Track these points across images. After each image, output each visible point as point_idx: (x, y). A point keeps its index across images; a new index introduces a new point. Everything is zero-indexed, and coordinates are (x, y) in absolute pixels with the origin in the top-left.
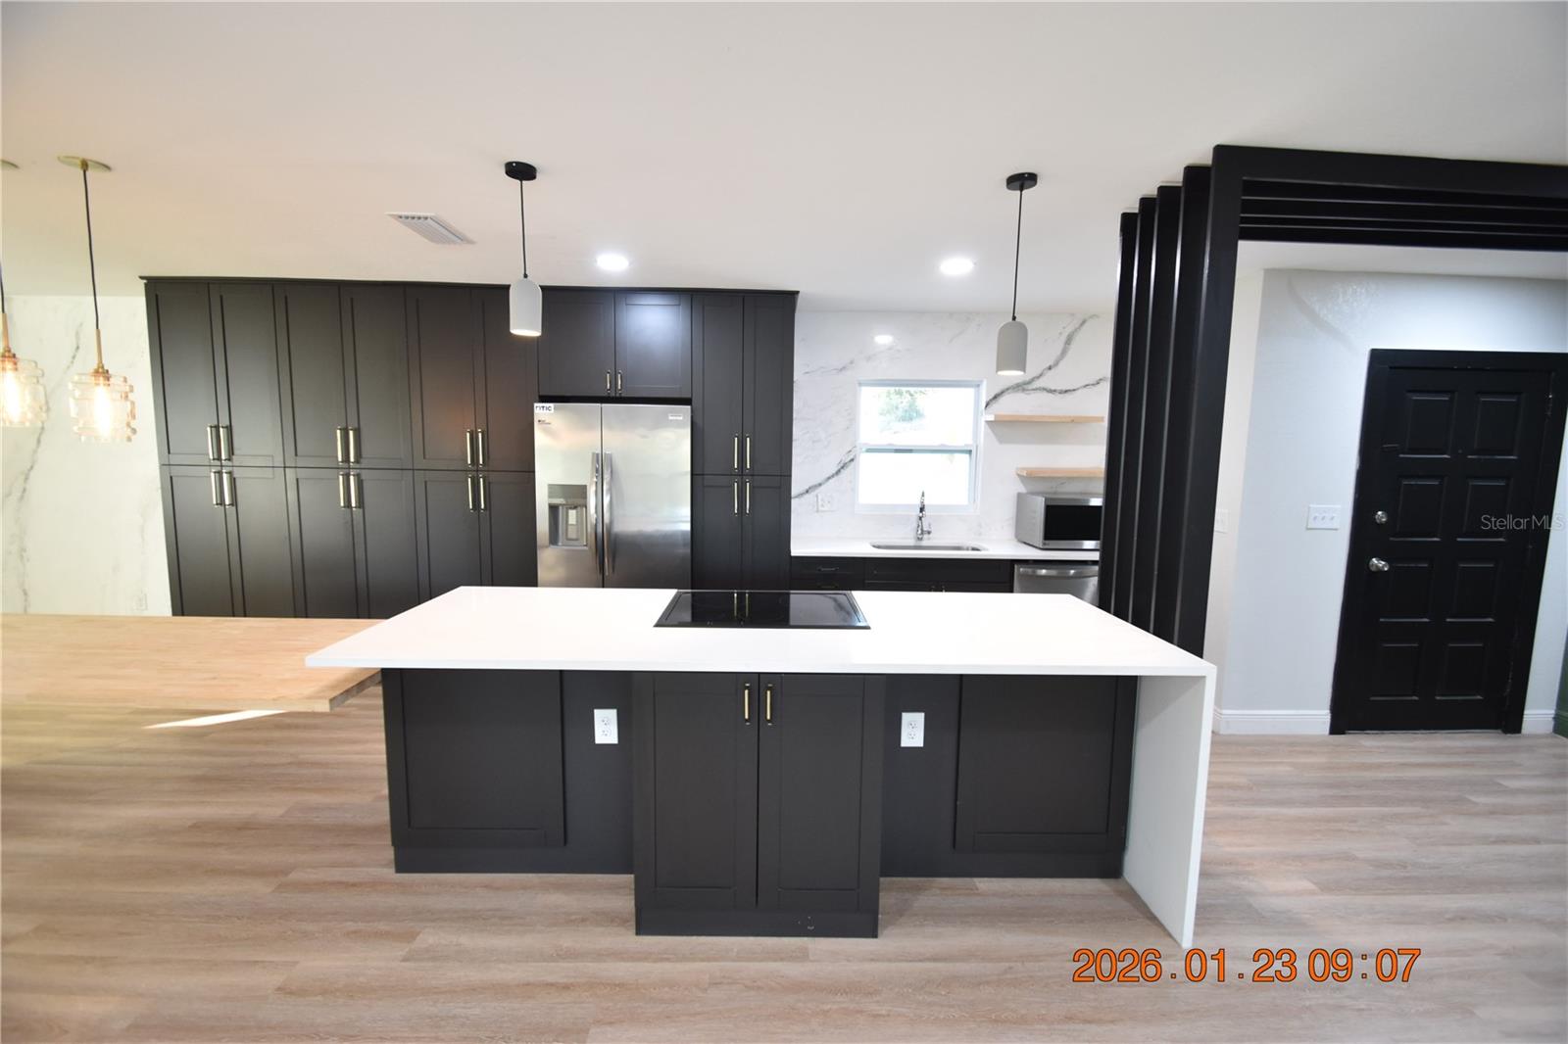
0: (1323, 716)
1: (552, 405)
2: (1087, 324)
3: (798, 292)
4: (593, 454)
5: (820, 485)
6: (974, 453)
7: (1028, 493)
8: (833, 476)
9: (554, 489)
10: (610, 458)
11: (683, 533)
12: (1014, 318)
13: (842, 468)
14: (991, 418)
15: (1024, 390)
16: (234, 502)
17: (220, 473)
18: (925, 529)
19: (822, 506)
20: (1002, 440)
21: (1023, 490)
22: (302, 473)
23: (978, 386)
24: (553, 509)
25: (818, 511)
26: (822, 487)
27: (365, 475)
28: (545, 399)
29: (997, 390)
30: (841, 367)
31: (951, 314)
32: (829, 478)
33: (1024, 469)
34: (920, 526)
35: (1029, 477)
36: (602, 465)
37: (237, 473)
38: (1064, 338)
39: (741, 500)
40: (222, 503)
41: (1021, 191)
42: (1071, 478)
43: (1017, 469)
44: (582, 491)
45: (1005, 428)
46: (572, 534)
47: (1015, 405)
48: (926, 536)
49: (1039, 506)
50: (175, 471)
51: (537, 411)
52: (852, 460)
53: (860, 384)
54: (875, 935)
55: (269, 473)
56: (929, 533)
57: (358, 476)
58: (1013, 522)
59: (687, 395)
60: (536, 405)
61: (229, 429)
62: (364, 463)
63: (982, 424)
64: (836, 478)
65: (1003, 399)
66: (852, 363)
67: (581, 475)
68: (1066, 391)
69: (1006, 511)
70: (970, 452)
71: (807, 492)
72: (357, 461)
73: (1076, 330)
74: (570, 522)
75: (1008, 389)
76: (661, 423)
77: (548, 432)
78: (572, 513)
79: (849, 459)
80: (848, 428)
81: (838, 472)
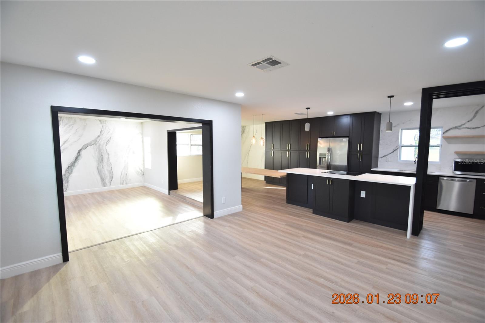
1: (321, 139)
2: (484, 107)
4: (328, 148)
5: (388, 155)
8: (391, 153)
9: (320, 154)
10: (331, 148)
11: (345, 166)
12: (389, 121)
13: (394, 151)
15: (458, 128)
16: (273, 156)
17: (272, 151)
20: (449, 143)
22: (283, 151)
23: (442, 128)
24: (320, 158)
25: (386, 162)
27: (291, 151)
28: (320, 138)
29: (448, 129)
32: (390, 153)
35: (459, 154)
36: (329, 150)
37: (274, 151)
38: (474, 112)
39: (360, 157)
40: (272, 156)
41: (391, 98)
44: (325, 155)
45: (450, 139)
46: (324, 163)
47: (455, 133)
50: (267, 151)
51: (318, 140)
52: (398, 149)
53: (403, 129)
54: (348, 222)
55: (278, 151)
57: (290, 152)
59: (348, 135)
60: (318, 139)
61: (274, 144)
62: (291, 150)
64: (392, 153)
65: (450, 131)
66: (398, 125)
67: (325, 151)
68: (476, 128)
71: (384, 157)
72: (290, 149)
73: (479, 109)
74: (323, 161)
75: (452, 128)
76: (342, 141)
77: (320, 144)
78: (324, 159)
79: (396, 149)
80: (396, 141)
81: (393, 152)
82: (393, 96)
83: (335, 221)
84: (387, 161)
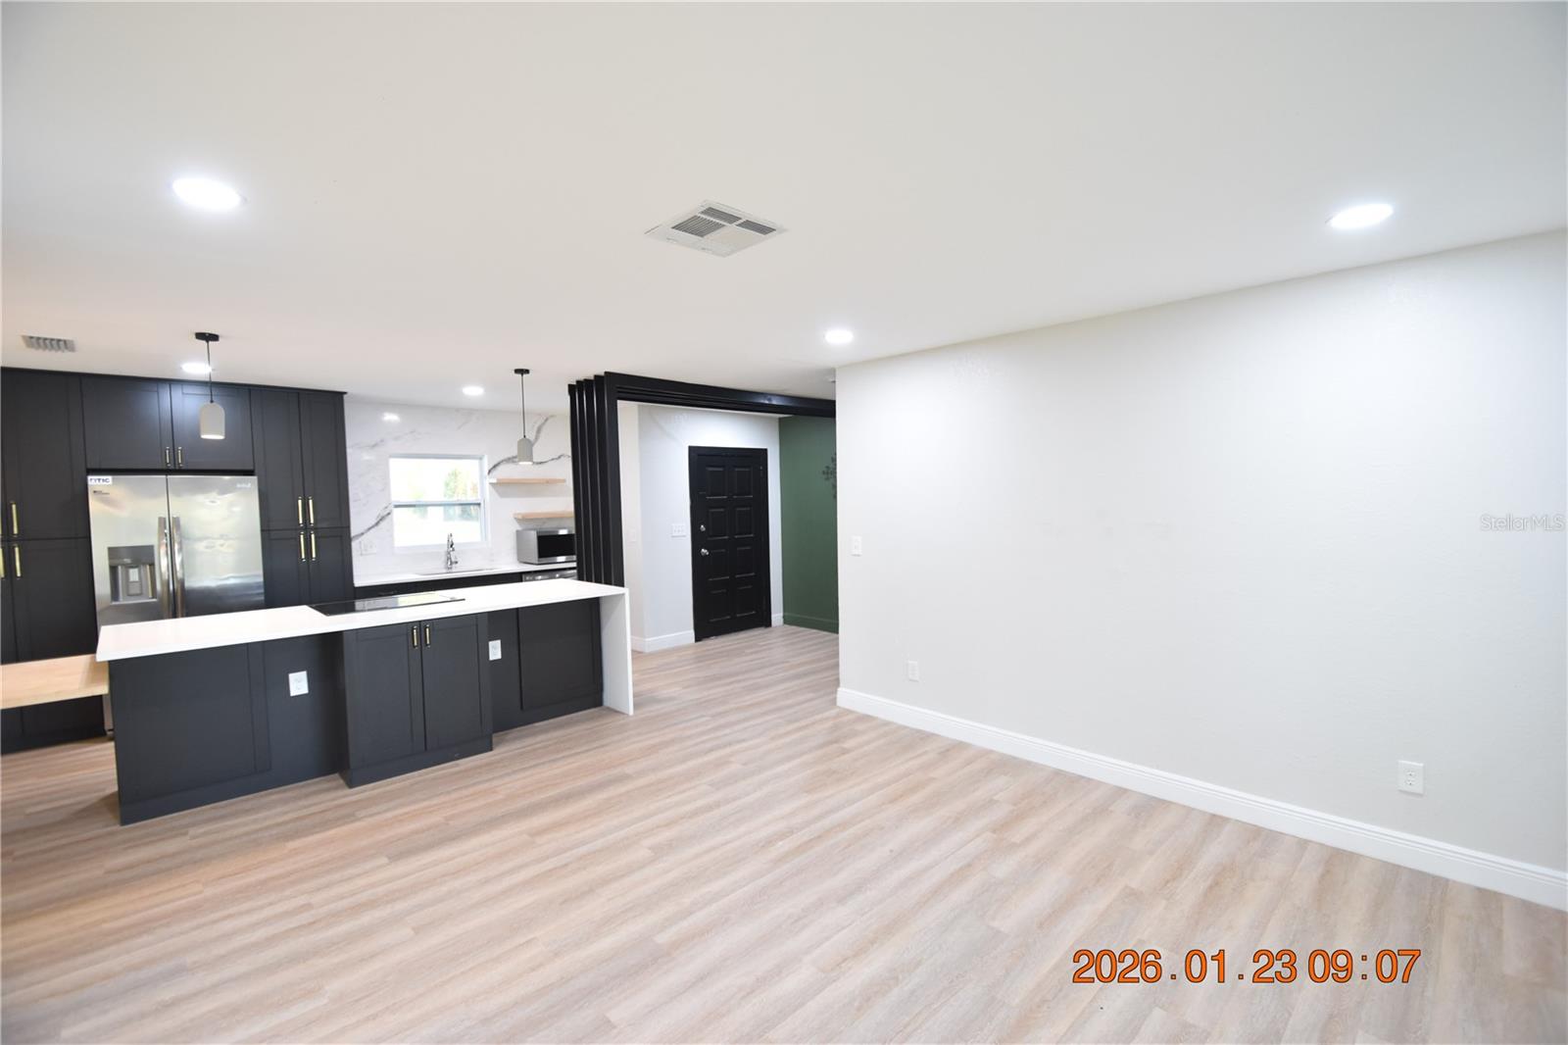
0: (691, 633)
1: (110, 478)
2: (549, 421)
3: (345, 393)
4: (160, 519)
5: (362, 534)
6: (482, 505)
7: (524, 530)
8: (373, 527)
9: (113, 552)
10: (179, 522)
11: (258, 583)
13: (382, 519)
14: (494, 481)
15: (514, 462)
18: (453, 560)
19: (366, 550)
20: (502, 495)
21: (519, 528)
23: (481, 459)
24: (113, 569)
25: (361, 555)
26: (365, 536)
28: (102, 472)
29: (496, 463)
30: (373, 443)
31: (458, 410)
32: (369, 529)
33: (519, 514)
34: (449, 558)
35: (523, 520)
36: (169, 527)
38: (535, 429)
39: (309, 547)
41: (522, 375)
42: (551, 518)
43: (515, 514)
44: (149, 550)
45: (503, 487)
46: (135, 590)
47: (507, 472)
48: (454, 565)
49: (533, 537)
51: (92, 483)
52: (389, 514)
53: (391, 456)
54: (491, 750)
56: (456, 562)
58: (515, 551)
59: (249, 467)
60: (92, 478)
63: (487, 487)
64: (375, 528)
65: (499, 468)
66: (382, 441)
67: (146, 536)
68: (541, 463)
69: (510, 544)
70: (479, 504)
73: (543, 424)
74: (131, 579)
75: (502, 461)
76: (228, 490)
77: (108, 503)
78: (135, 571)
79: (386, 513)
80: (383, 490)
81: (377, 524)
82: (527, 371)
83: (457, 765)
84: (364, 552)
